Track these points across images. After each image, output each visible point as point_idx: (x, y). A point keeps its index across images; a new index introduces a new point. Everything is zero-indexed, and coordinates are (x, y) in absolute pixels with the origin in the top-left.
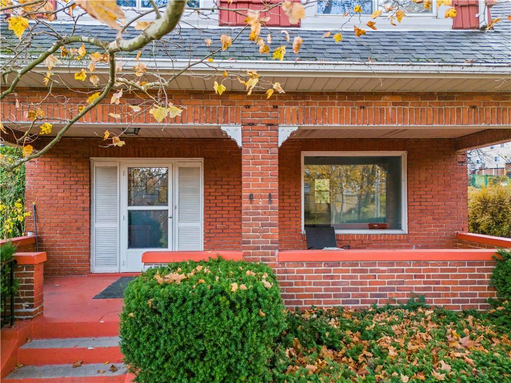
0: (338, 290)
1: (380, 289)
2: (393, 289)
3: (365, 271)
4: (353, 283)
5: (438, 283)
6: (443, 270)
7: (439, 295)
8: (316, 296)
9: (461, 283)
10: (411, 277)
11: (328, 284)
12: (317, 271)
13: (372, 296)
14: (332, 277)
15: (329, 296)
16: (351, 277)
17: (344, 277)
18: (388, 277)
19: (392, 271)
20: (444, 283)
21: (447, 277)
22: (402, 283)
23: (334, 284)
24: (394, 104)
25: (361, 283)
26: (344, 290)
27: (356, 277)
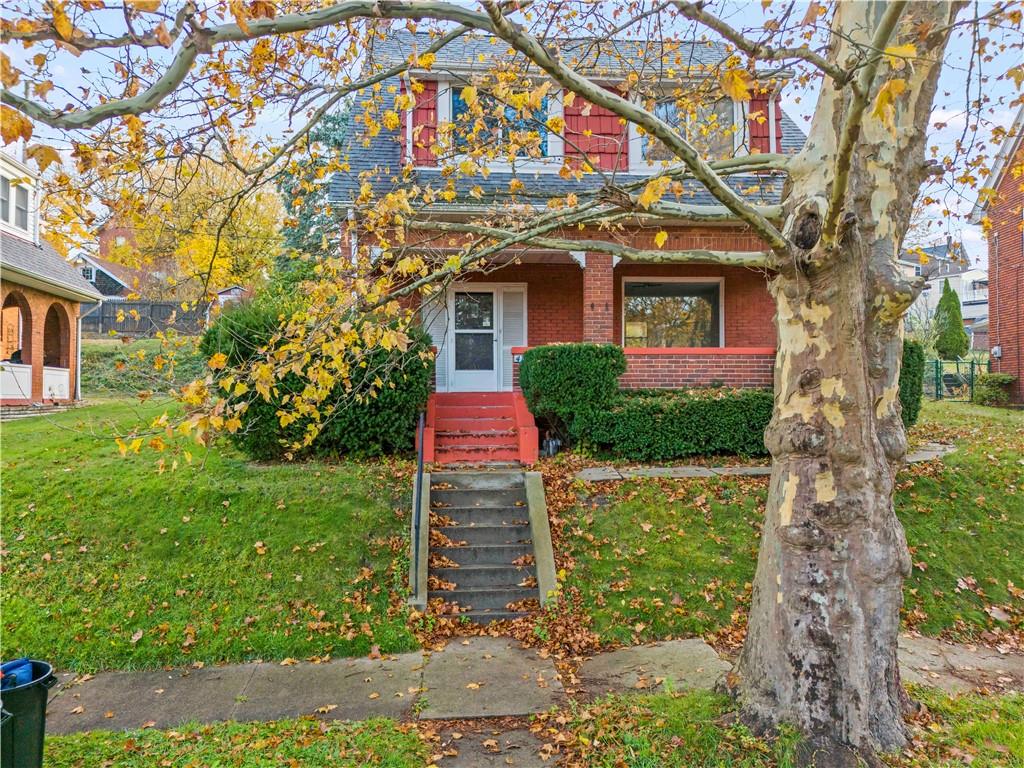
0: (658, 376)
1: (690, 376)
2: (699, 376)
3: (678, 362)
4: (669, 371)
5: (733, 371)
6: (736, 362)
7: (734, 381)
8: (641, 380)
9: (751, 371)
10: (712, 367)
11: (650, 371)
12: (642, 362)
13: (684, 380)
14: (653, 366)
15: (651, 381)
16: (668, 367)
17: (662, 367)
18: (696, 367)
19: (698, 362)
20: (737, 371)
21: (740, 367)
22: (706, 371)
23: (654, 371)
24: (702, 235)
25: (675, 371)
26: (662, 376)
27: (671, 367)
